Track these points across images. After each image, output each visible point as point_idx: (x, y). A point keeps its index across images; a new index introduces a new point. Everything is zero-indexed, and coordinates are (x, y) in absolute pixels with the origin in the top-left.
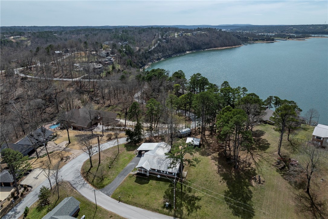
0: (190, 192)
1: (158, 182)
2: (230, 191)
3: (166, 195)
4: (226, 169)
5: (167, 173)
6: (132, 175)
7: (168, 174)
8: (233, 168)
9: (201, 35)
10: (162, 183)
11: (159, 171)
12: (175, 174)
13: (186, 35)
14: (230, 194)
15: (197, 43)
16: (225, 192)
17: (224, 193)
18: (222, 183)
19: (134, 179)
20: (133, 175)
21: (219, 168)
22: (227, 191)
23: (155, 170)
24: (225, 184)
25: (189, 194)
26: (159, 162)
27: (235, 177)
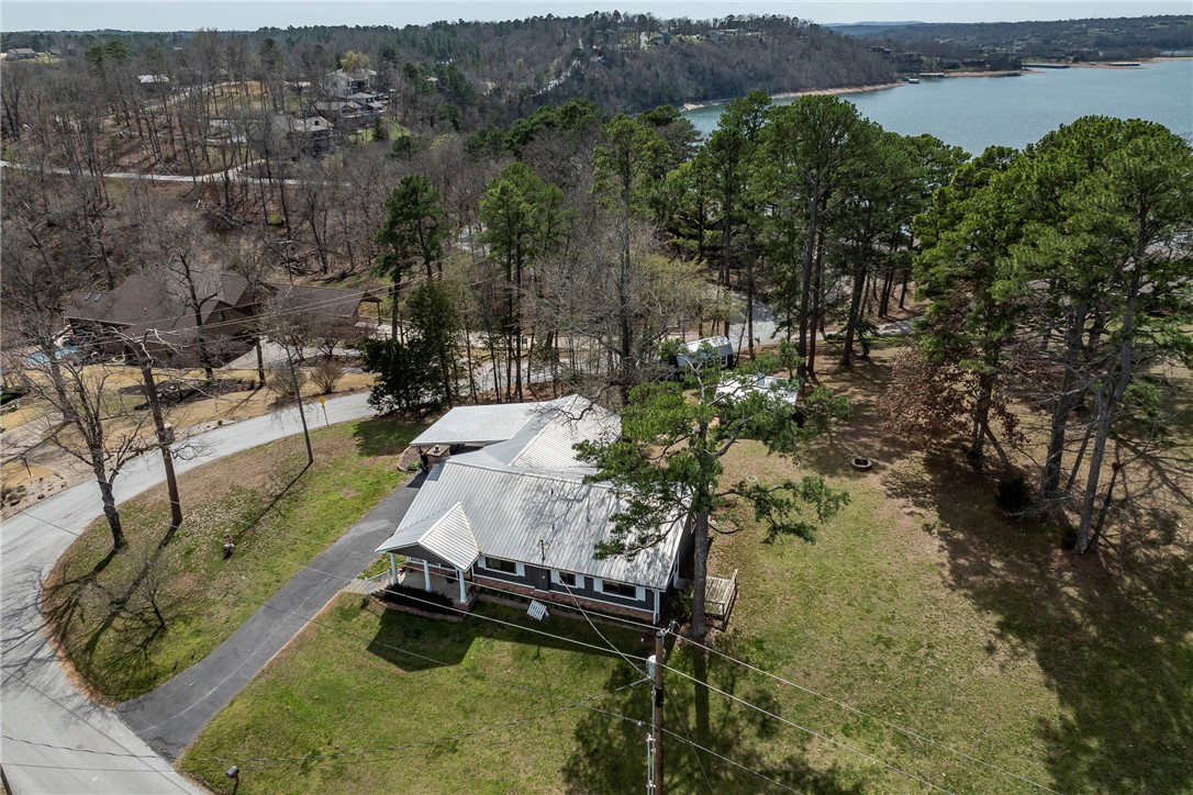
0: (767, 729)
1: (532, 649)
2: (1088, 725)
3: (582, 753)
4: (1002, 556)
5: (598, 587)
6: (358, 603)
7: (597, 595)
8: (1060, 552)
9: (740, 42)
10: (555, 659)
11: (537, 575)
12: (649, 593)
13: (680, 40)
14: (1087, 750)
15: (725, 70)
16: (1046, 733)
17: (1039, 744)
18: (1001, 656)
19: (364, 626)
20: (365, 604)
21: (956, 549)
22: (1056, 725)
23: (509, 566)
24: (1029, 668)
25: (762, 746)
26: (540, 513)
27: (1092, 612)
